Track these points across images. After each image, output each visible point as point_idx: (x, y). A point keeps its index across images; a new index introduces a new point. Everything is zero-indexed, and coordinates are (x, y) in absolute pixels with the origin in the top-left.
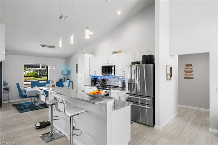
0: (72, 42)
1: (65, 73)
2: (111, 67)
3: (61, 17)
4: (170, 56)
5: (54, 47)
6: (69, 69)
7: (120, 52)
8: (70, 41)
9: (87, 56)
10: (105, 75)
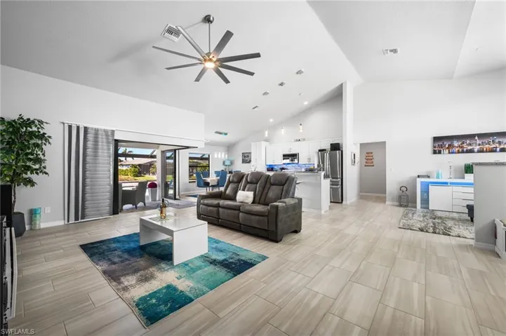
1: (227, 163)
2: (295, 154)
3: (254, 108)
4: (353, 144)
5: (226, 134)
6: (232, 159)
7: (304, 140)
9: (264, 144)
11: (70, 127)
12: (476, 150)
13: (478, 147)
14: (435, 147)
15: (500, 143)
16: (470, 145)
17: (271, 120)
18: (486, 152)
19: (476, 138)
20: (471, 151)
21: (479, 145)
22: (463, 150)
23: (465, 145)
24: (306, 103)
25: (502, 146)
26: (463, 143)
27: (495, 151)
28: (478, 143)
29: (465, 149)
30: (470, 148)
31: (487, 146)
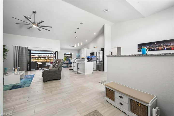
0: (78, 46)
1: (78, 56)
2: (93, 53)
3: (76, 37)
4: (111, 48)
5: (74, 46)
6: (79, 55)
7: (96, 47)
8: (78, 45)
9: (85, 49)
10: (91, 56)
11: (15, 47)
12: (155, 49)
13: (156, 48)
14: (138, 49)
15: (166, 46)
16: (153, 47)
17: (87, 41)
18: (160, 50)
19: (156, 44)
20: (153, 50)
21: (157, 47)
22: (150, 50)
23: (150, 47)
24: (95, 34)
25: (167, 47)
26: (150, 46)
27: (164, 50)
28: (156, 46)
29: (151, 49)
30: (153, 48)
31: (160, 47)
